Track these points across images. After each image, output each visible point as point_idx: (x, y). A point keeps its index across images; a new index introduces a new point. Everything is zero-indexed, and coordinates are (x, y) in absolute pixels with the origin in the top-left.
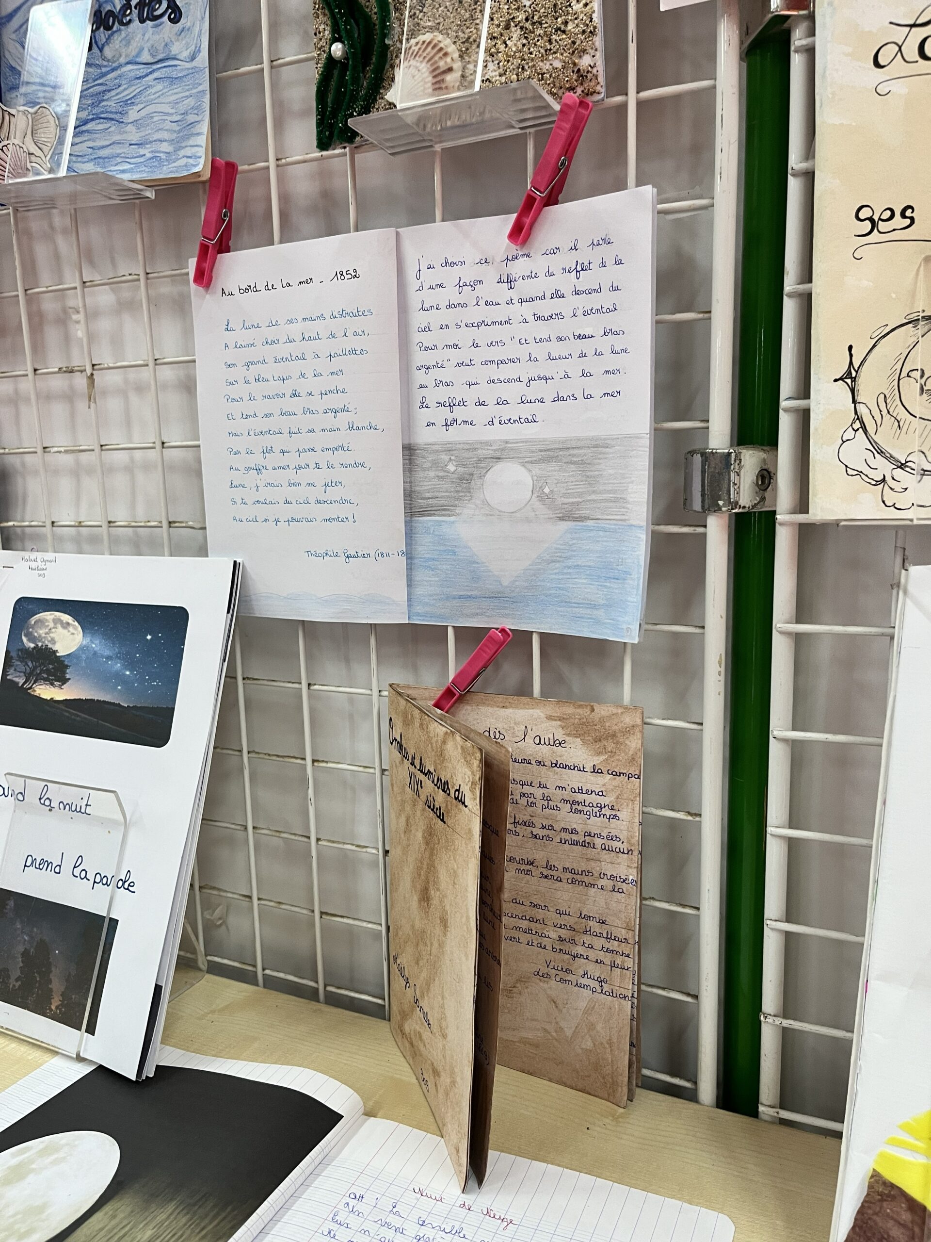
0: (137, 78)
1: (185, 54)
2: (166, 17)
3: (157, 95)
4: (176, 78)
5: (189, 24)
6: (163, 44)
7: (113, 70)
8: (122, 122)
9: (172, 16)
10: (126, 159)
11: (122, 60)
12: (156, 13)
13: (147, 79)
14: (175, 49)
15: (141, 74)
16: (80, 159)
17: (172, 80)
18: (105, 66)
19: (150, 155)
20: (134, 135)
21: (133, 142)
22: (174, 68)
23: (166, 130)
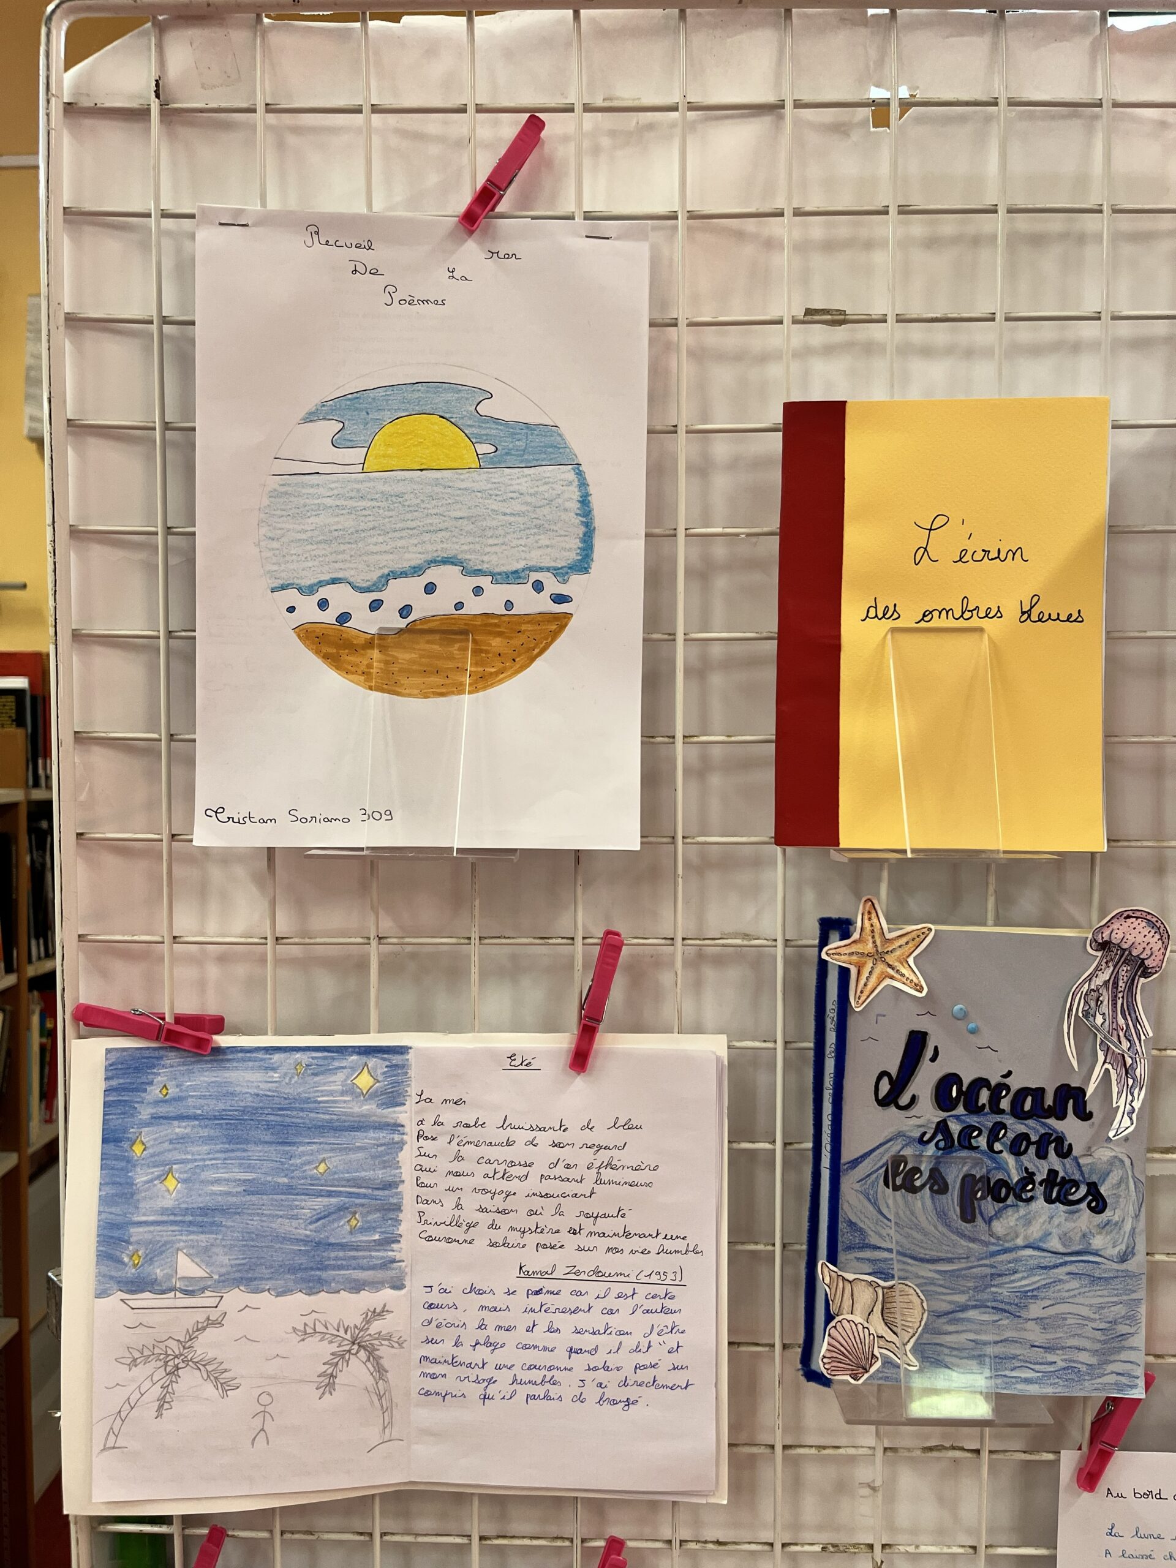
0: (1042, 1268)
1: (1114, 1252)
2: (1084, 1205)
3: (1072, 1293)
4: (1100, 1278)
5: (1116, 1218)
6: (1080, 1234)
7: (1006, 1251)
8: (1020, 1317)
9: (1094, 1204)
10: (1027, 1364)
11: (1020, 1242)
12: (1071, 1198)
13: (1056, 1271)
14: (1097, 1242)
15: (1046, 1264)
16: (955, 1353)
17: (1095, 1280)
18: (993, 1244)
19: (1063, 1364)
20: (1035, 1334)
21: (1036, 1344)
22: (1095, 1266)
23: (1088, 1338)
